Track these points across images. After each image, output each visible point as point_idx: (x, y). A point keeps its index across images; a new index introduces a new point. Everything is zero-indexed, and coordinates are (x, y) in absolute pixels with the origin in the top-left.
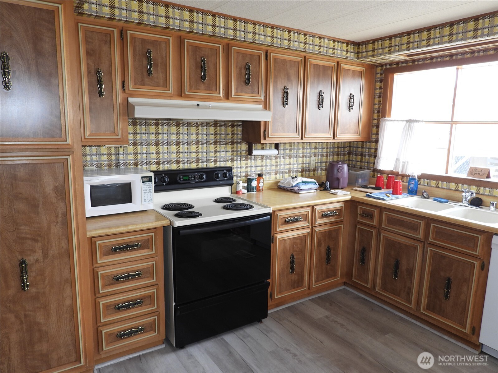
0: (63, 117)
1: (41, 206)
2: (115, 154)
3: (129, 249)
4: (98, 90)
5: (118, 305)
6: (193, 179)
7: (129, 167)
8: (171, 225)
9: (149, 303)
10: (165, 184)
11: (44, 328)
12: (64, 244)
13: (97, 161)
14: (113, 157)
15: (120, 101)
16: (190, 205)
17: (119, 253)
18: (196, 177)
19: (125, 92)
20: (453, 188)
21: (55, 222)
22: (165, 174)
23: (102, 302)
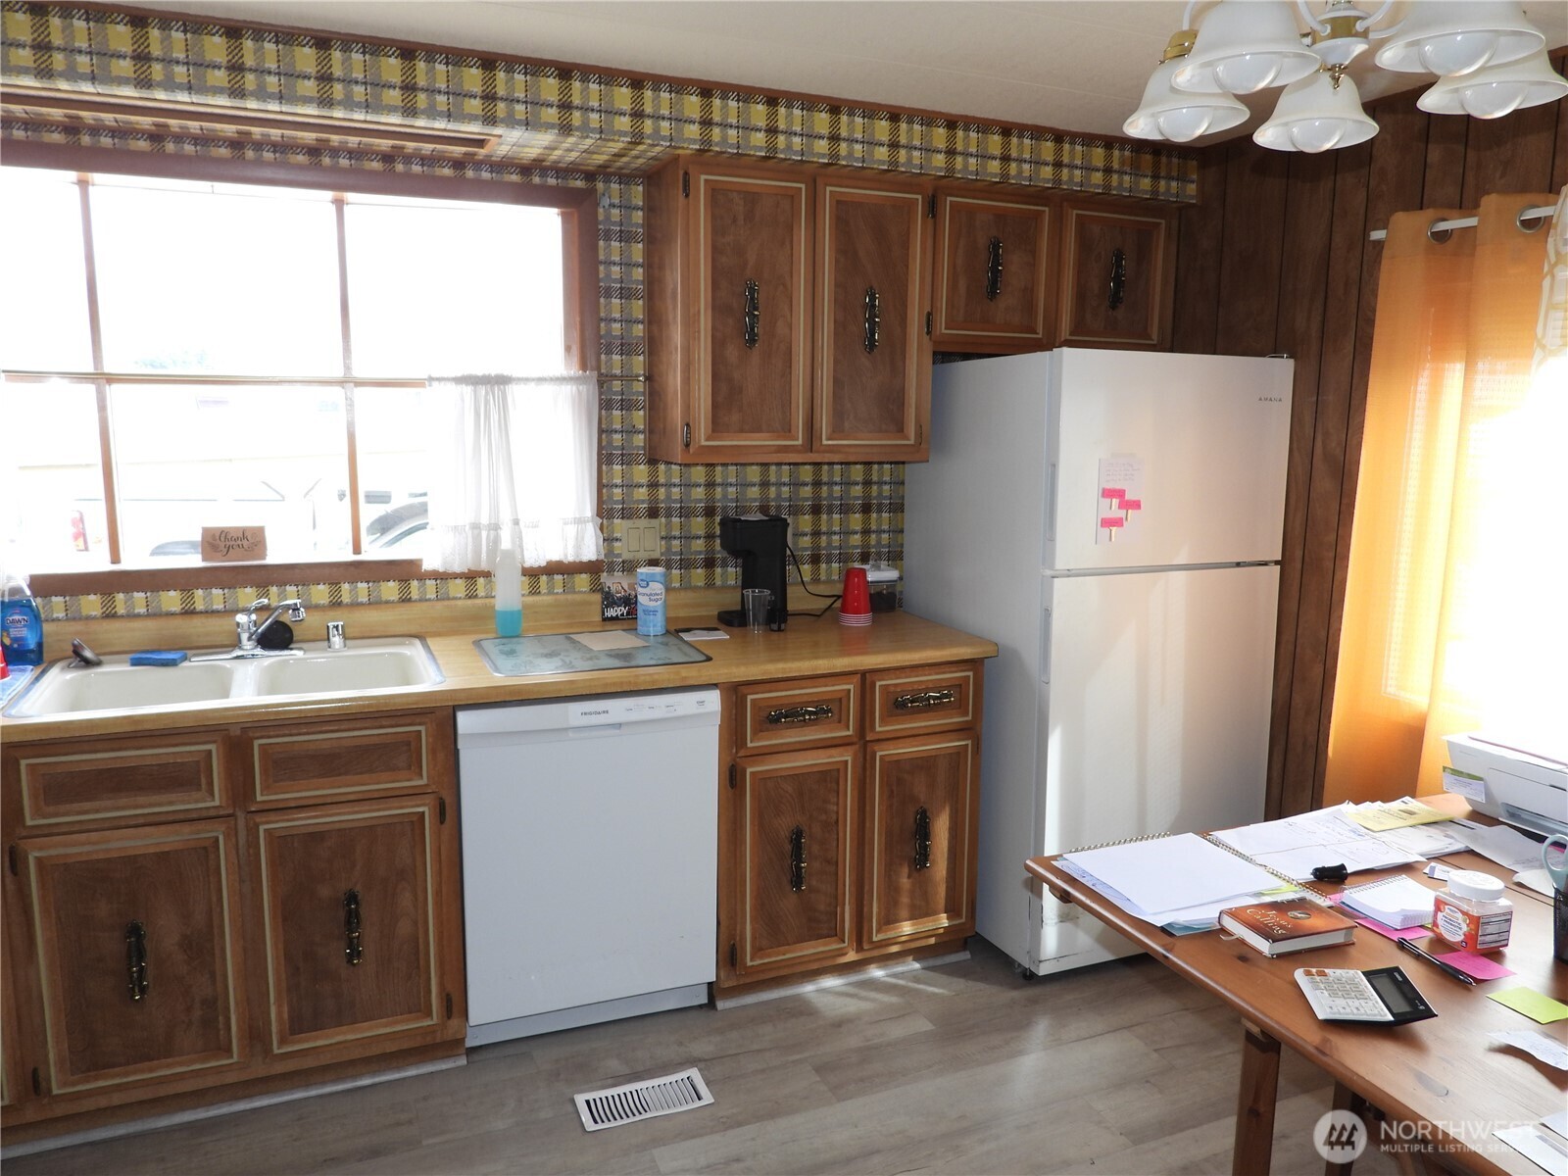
20: (176, 608)
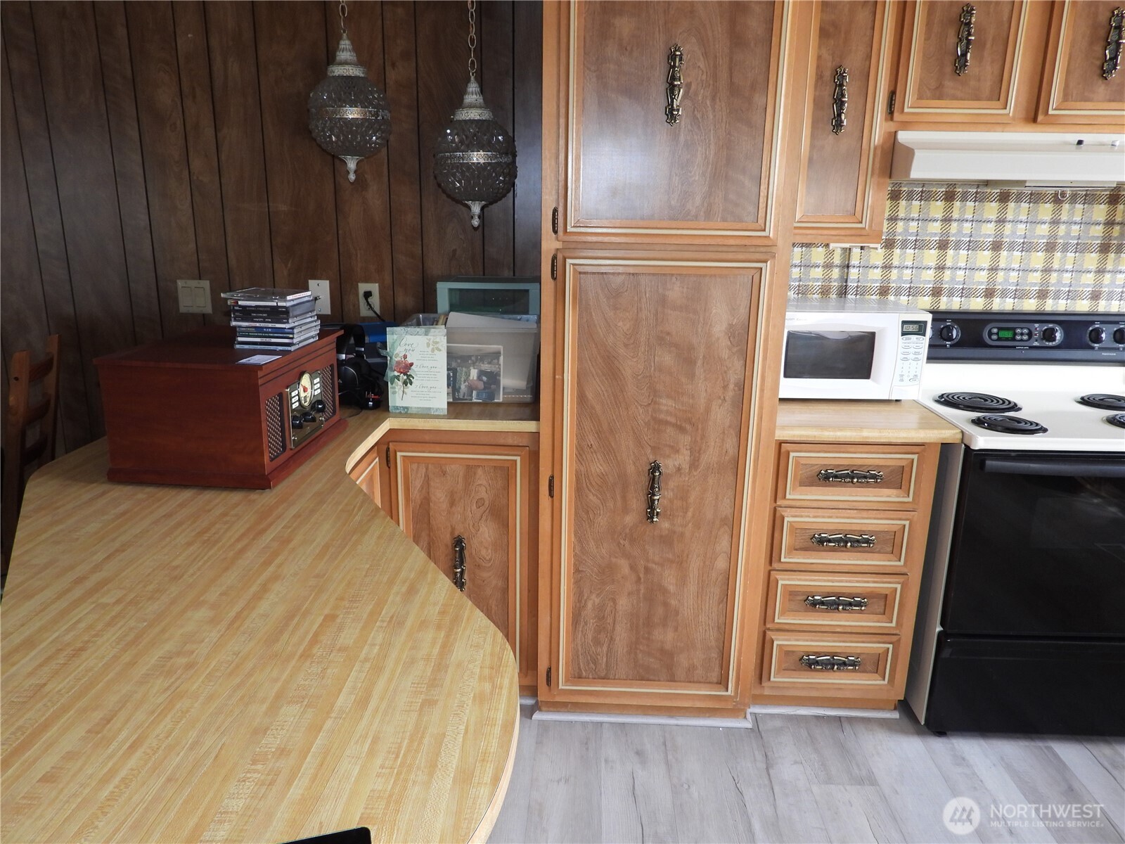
0: (765, 178)
1: (699, 363)
2: (840, 267)
3: (857, 481)
4: (833, 117)
5: (813, 597)
6: (1025, 337)
7: (866, 297)
8: (962, 442)
9: (882, 611)
10: (951, 346)
11: (673, 602)
12: (730, 444)
13: (800, 281)
14: (836, 273)
15: (879, 140)
16: (1010, 402)
17: (833, 486)
18: (1036, 335)
19: (892, 119)
21: (720, 398)
22: (953, 320)
23: (784, 581)
